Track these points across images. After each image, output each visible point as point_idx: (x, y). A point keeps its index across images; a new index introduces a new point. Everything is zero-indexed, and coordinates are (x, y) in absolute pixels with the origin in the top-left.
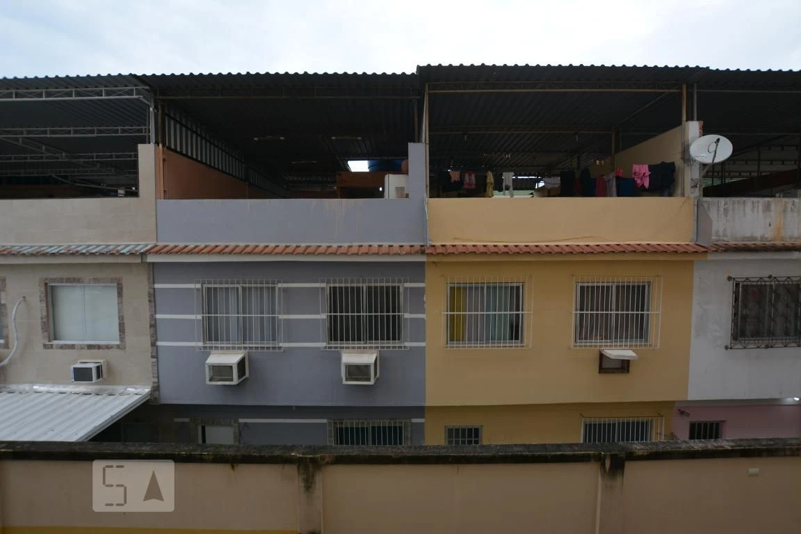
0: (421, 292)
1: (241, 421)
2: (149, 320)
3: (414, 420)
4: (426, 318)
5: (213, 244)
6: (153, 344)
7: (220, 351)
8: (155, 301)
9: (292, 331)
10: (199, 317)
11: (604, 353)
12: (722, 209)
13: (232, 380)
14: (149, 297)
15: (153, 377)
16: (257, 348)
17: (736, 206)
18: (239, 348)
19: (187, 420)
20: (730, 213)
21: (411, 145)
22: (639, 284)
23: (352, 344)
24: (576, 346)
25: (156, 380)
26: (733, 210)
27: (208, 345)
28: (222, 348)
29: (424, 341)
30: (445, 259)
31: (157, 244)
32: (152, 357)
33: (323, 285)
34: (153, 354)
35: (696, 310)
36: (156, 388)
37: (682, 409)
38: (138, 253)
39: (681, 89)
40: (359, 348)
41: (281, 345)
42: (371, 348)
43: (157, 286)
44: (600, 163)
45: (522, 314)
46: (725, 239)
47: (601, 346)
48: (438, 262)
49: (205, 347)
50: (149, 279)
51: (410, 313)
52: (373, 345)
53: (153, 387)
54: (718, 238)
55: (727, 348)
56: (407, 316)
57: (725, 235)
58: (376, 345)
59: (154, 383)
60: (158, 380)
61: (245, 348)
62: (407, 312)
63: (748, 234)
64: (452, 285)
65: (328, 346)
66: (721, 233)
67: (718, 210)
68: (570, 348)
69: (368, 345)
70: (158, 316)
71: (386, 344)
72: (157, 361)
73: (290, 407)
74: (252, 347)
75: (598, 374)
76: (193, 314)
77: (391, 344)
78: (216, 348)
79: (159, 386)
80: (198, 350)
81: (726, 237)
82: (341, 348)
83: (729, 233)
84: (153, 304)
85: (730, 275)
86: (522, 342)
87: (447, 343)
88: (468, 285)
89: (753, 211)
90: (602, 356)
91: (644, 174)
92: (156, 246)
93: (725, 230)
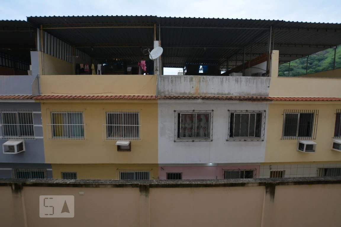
0: (40, 115)
3: (48, 169)
4: (42, 127)
12: (170, 80)
17: (177, 78)
20: (174, 82)
21: (32, 53)
22: (129, 113)
24: (107, 139)
26: (175, 80)
29: (42, 136)
35: (160, 125)
37: (163, 167)
39: (154, 26)
44: (118, 60)
46: (172, 93)
47: (118, 140)
54: (168, 93)
55: (175, 141)
56: (35, 125)
57: (172, 92)
58: (24, 138)
63: (183, 92)
64: (53, 113)
66: (170, 91)
67: (168, 81)
68: (104, 140)
71: (27, 137)
75: (117, 152)
77: (30, 137)
81: (173, 93)
83: (173, 91)
85: (175, 110)
86: (84, 137)
87: (52, 137)
89: (184, 81)
91: (144, 65)
93: (172, 90)
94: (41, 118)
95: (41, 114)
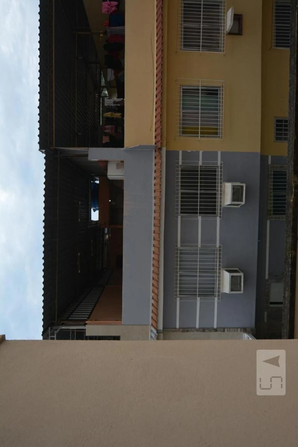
0: (185, 154)
1: (267, 277)
2: (199, 332)
3: (270, 163)
4: (203, 151)
5: (151, 287)
6: (216, 330)
7: (221, 286)
8: (188, 328)
9: (209, 238)
10: (198, 299)
11: (228, 32)
13: (241, 276)
14: (185, 331)
15: (237, 331)
16: (220, 262)
18: (219, 273)
19: (266, 314)
23: (218, 199)
24: (223, 50)
25: (239, 330)
27: (217, 294)
28: (219, 284)
29: (217, 152)
30: (165, 135)
31: (150, 324)
32: (224, 331)
33: (179, 217)
34: (222, 330)
36: (245, 330)
38: (157, 334)
40: (221, 194)
41: (218, 246)
42: (221, 187)
43: (178, 326)
45: (201, 87)
47: (224, 34)
48: (167, 141)
49: (219, 295)
50: (173, 332)
51: (199, 160)
52: (219, 185)
53: (243, 331)
56: (200, 163)
58: (219, 183)
59: (241, 331)
60: (239, 328)
61: (219, 269)
62: (198, 162)
64: (181, 132)
65: (219, 215)
68: (224, 55)
69: (219, 189)
70: (197, 326)
72: (227, 328)
73: (259, 243)
74: (219, 265)
75: (242, 36)
76: (196, 302)
78: (219, 288)
79: (243, 328)
80: (220, 300)
82: (221, 206)
84: (189, 329)
86: (220, 87)
87: (219, 137)
88: (181, 130)
90: (230, 33)
92: (152, 325)
94: (190, 151)
95: (183, 152)
